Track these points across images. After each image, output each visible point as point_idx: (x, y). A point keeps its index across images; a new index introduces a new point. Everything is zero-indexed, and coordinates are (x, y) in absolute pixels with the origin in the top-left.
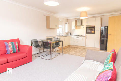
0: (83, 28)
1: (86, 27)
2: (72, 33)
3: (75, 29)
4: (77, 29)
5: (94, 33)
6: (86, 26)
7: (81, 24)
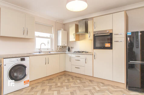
0: (89, 37)
1: (94, 35)
2: (72, 48)
3: (74, 40)
4: (79, 40)
5: (111, 48)
6: (94, 32)
7: (84, 30)
